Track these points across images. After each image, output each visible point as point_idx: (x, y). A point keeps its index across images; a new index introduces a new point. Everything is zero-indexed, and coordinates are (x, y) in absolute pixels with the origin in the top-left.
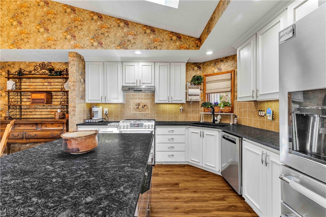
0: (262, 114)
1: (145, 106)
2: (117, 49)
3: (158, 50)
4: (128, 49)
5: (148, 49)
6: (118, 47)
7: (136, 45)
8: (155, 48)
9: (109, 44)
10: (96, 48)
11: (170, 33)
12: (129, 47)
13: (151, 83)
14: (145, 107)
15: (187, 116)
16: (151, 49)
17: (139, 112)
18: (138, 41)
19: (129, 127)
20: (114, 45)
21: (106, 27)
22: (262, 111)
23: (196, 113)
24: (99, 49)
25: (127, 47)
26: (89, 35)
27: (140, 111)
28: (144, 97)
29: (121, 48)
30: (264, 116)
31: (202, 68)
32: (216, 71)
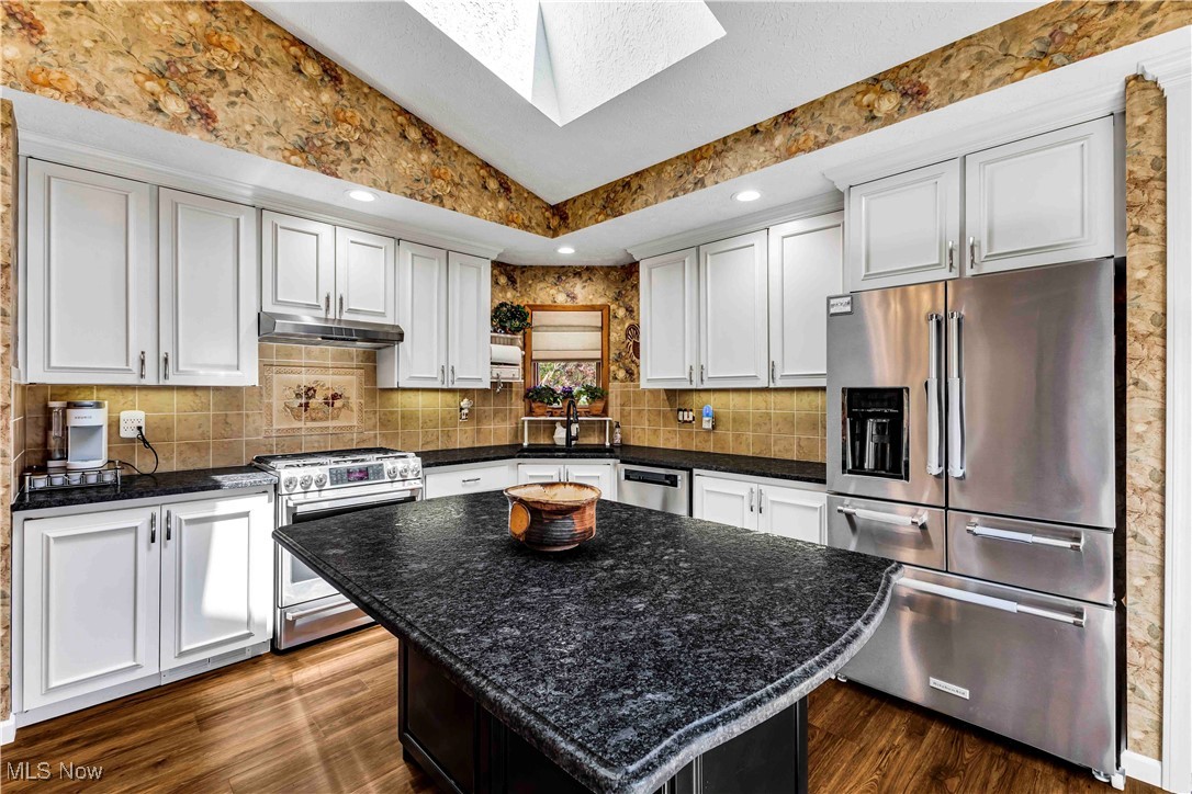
0: (688, 416)
1: (335, 397)
2: (289, 162)
3: (446, 212)
4: (337, 177)
5: (412, 196)
6: (293, 154)
7: (371, 169)
8: (438, 201)
9: (249, 128)
10: (175, 124)
11: (480, 163)
12: (344, 168)
13: (382, 314)
14: (338, 403)
15: (479, 431)
16: (424, 199)
17: (310, 424)
18: (378, 158)
19: (328, 486)
20: (274, 141)
21: (237, 50)
22: (685, 410)
23: (504, 420)
24: (195, 136)
25: (333, 167)
26: (136, 51)
27: (314, 420)
28: (330, 363)
29: (307, 164)
30: (690, 422)
31: (518, 281)
32: (561, 299)
